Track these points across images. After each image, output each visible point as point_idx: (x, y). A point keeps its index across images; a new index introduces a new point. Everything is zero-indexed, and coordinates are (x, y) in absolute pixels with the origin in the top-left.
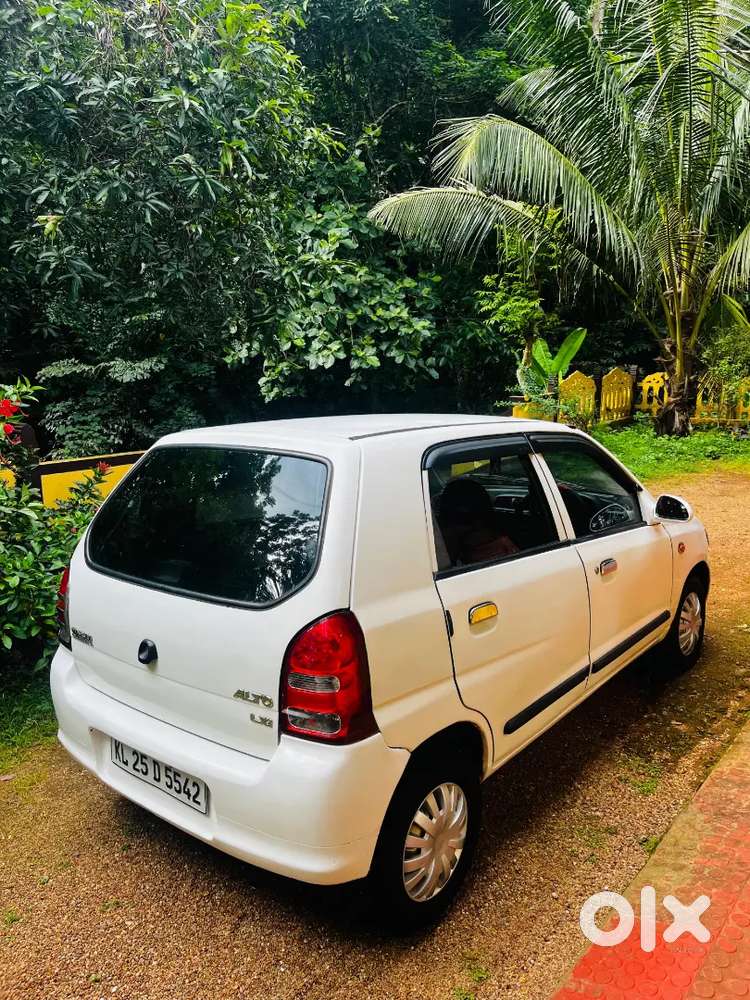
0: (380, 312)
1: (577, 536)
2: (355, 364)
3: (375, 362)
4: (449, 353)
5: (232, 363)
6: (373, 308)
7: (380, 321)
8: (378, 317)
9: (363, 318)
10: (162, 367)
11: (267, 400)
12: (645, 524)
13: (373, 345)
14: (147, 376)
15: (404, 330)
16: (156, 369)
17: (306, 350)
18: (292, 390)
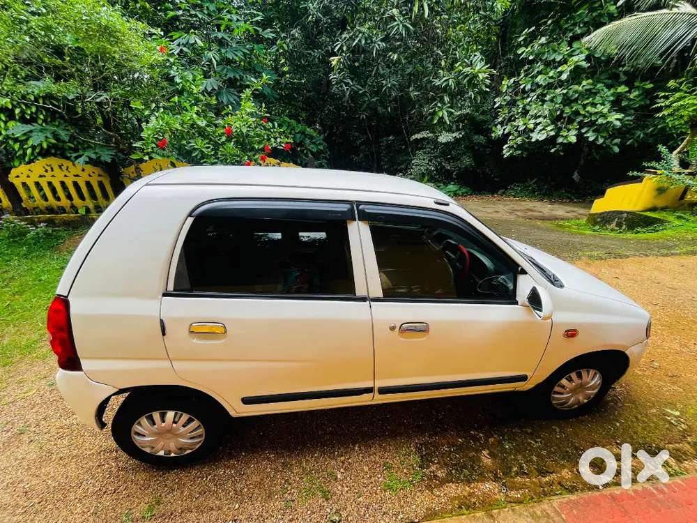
0: (589, 108)
1: (384, 296)
2: (560, 140)
3: (573, 139)
4: (639, 136)
5: (495, 136)
6: (585, 106)
7: (587, 114)
8: (586, 111)
9: (577, 113)
10: (461, 136)
11: (505, 156)
12: (516, 303)
13: (576, 129)
14: (453, 140)
15: (600, 121)
16: (458, 137)
17: (532, 131)
18: (520, 152)
